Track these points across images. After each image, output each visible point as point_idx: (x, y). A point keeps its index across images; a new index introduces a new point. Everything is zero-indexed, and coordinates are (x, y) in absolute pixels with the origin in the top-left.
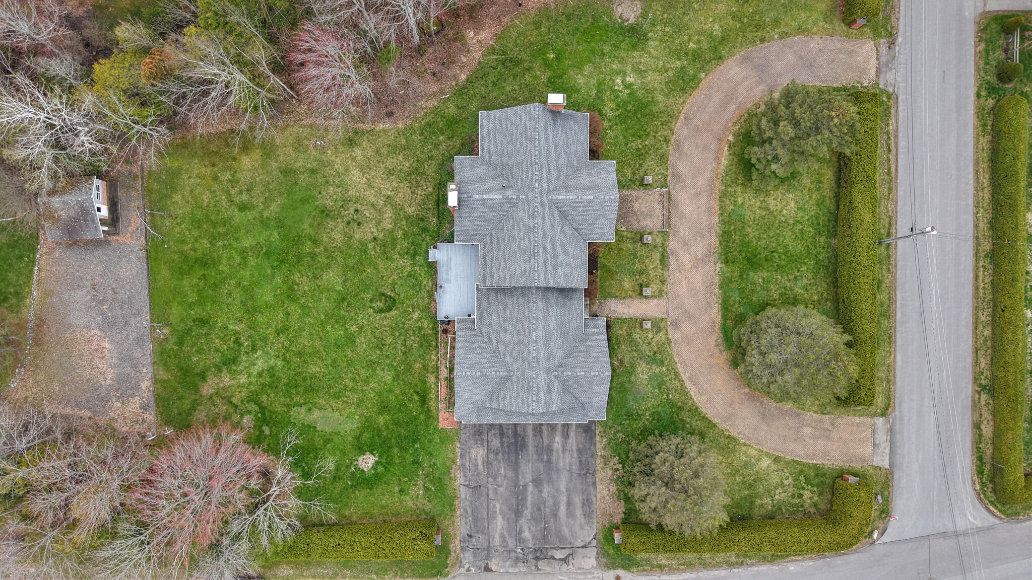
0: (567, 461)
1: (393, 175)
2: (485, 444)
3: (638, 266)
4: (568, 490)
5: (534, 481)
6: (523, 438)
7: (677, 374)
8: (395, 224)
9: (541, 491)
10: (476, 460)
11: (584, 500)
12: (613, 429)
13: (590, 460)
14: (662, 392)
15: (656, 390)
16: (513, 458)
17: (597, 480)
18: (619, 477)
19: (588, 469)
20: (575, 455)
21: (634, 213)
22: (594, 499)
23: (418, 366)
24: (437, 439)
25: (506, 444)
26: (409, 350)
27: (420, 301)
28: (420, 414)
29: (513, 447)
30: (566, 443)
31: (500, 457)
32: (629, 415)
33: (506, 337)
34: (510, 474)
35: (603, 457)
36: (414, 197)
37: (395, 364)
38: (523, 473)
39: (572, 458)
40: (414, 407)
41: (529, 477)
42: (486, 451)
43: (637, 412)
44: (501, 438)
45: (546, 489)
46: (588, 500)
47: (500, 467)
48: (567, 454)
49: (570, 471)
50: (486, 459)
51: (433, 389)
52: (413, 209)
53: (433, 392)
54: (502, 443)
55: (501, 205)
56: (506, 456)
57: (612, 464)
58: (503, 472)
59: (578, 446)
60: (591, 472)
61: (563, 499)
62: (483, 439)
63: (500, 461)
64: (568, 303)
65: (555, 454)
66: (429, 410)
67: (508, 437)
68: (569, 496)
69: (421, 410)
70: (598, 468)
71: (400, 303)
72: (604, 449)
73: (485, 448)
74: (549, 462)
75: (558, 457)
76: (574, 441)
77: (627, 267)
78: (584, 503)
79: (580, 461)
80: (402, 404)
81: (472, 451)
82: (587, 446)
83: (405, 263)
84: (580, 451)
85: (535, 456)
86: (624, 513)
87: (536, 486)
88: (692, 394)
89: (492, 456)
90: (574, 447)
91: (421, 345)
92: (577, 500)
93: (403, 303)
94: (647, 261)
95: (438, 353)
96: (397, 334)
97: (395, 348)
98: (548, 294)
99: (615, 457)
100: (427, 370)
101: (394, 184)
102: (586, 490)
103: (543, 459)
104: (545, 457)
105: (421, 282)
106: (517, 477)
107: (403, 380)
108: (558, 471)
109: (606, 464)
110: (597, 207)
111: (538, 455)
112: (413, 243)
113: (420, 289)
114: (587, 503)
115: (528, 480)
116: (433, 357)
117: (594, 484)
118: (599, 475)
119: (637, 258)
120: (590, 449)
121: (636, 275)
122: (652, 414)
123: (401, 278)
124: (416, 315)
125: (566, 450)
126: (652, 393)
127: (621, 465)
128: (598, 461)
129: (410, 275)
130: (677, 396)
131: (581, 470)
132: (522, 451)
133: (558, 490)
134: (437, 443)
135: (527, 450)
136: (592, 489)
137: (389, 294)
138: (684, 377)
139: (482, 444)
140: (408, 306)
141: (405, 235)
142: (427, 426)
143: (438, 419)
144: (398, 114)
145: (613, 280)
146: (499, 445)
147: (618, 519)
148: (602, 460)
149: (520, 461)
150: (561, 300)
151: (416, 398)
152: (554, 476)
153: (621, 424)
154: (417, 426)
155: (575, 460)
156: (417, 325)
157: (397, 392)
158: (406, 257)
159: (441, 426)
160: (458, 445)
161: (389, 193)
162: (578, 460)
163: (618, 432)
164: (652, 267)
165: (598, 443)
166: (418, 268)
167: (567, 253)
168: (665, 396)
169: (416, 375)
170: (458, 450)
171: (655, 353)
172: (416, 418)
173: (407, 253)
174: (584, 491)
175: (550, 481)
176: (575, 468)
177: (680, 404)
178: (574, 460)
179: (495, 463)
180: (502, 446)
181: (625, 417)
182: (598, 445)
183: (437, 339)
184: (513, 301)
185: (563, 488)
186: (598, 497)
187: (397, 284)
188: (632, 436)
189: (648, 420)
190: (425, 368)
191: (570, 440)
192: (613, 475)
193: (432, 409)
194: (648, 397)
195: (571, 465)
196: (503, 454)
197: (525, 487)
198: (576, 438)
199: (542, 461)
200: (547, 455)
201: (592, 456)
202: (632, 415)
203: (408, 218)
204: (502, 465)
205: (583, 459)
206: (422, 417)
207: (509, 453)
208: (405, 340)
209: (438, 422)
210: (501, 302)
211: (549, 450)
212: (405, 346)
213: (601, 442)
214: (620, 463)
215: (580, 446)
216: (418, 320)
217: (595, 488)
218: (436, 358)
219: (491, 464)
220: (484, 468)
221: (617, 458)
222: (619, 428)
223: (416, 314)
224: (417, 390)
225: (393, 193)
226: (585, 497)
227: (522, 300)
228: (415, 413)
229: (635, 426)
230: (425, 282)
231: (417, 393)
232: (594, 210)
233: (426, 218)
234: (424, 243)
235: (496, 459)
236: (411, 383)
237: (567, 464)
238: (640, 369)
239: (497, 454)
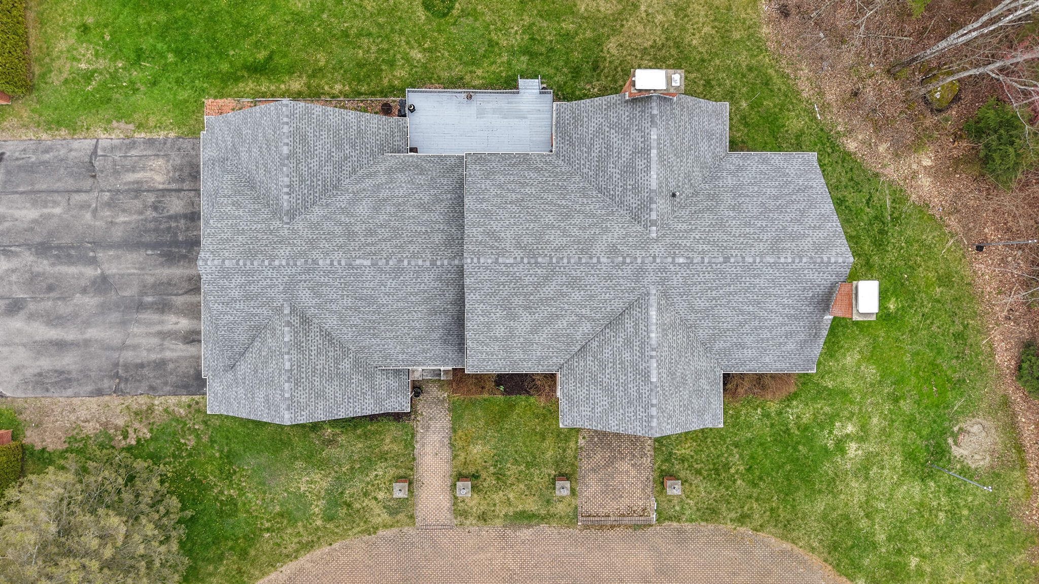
0: (143, 341)
1: (676, 15)
2: (174, 186)
3: (512, 470)
4: (87, 343)
5: (104, 278)
6: (184, 257)
7: (309, 546)
8: (586, 19)
9: (84, 291)
10: (143, 169)
11: (69, 372)
12: (202, 427)
13: (144, 385)
14: (274, 518)
15: (278, 508)
16: (147, 238)
17: (107, 398)
18: (111, 439)
19: (127, 380)
20: (154, 356)
21: (611, 462)
22: (70, 392)
23: (322, 59)
24: (183, 95)
25: (173, 224)
26: (350, 43)
27: (444, 63)
28: (231, 63)
29: (168, 238)
30: (176, 339)
31: (150, 214)
32: (230, 457)
33: (363, 209)
34: (117, 234)
35: (151, 409)
36: (636, 53)
37: (325, 16)
38: (118, 257)
39: (149, 350)
40: (244, 52)
41: (112, 269)
42: (161, 187)
43: (235, 472)
44: (185, 216)
45: (90, 301)
46: (69, 380)
47: (131, 214)
48: (155, 341)
49: (124, 347)
50: (145, 187)
51: (278, 88)
52: (614, 51)
53: (273, 88)
54: (175, 217)
56: (152, 225)
57: (137, 425)
58: (122, 218)
59: (171, 360)
60: (122, 385)
61: (70, 334)
62: (183, 181)
63: (141, 213)
64: (435, 335)
65: (156, 317)
66: (237, 80)
67: (187, 229)
68: (74, 344)
69: (239, 63)
70: (129, 400)
71: (439, 25)
72: (166, 410)
73: (166, 186)
74: (141, 307)
75: (150, 324)
76: (181, 354)
77: (511, 449)
78: (61, 373)
79: (142, 366)
80: (249, 30)
81: (161, 162)
82: (172, 379)
83: (516, 38)
84: (160, 365)
85: (150, 280)
86: (43, 450)
87: (94, 283)
88: (273, 576)
89: (151, 198)
90: (168, 354)
91: (360, 65)
92: (68, 361)
93: (439, 31)
94: (522, 486)
95: (346, 96)
96: (381, 20)
97: (356, 16)
98: (450, 295)
99: (151, 430)
100: (313, 75)
101: (660, 17)
102: (87, 376)
103: (146, 294)
104: (150, 299)
105: (479, 66)
106: (111, 246)
107: (294, 31)
108: (124, 323)
109: (136, 414)
110: (633, 391)
111: (154, 286)
112: (551, 50)
113: (466, 64)
114: (63, 379)
115: (105, 266)
116: (338, 87)
117: (99, 393)
118: (115, 402)
119: (527, 467)
120: (166, 384)
121: (495, 466)
122: (232, 501)
123: (487, 27)
124: (416, 55)
125: (164, 339)
126: (272, 500)
127: (134, 442)
128: (143, 400)
129: (492, 44)
130: (267, 548)
131: (126, 367)
132: (161, 255)
133: (87, 324)
134: (175, 95)
135: (162, 265)
136: (90, 388)
137: (457, 5)
138: (304, 560)
139: (174, 180)
140: (434, 40)
141: (567, 37)
142: (207, 76)
143: (222, 97)
144: (786, 26)
145: (486, 423)
146: (172, 212)
147: (31, 438)
148: (144, 408)
149: (142, 252)
150: (440, 320)
151: (262, 55)
152: (115, 316)
153: (212, 441)
154: (208, 57)
155: (144, 356)
156: (399, 56)
157: (273, 20)
158: (526, 37)
159: (208, 102)
160: (172, 135)
161: (643, 8)
162: (145, 360)
163: (198, 437)
164: (511, 496)
165: (177, 398)
166: (505, 59)
167: (536, 329)
168: (268, 525)
169: (303, 55)
170: (162, 134)
171: (349, 505)
172: (222, 55)
173: (533, 39)
174: (85, 373)
175: (104, 309)
176: (129, 356)
177: (253, 552)
178: (145, 353)
179: (137, 203)
180: (170, 217)
181: (226, 449)
182: (172, 400)
183: (373, 94)
184: (436, 222)
185: (92, 333)
186: (76, 401)
187: (476, 20)
188: (191, 464)
189: (221, 492)
190: (317, 72)
191: (181, 346)
192: (116, 428)
193: (241, 85)
194: (265, 493)
195: (135, 347)
196: (155, 220)
197: (94, 262)
198: (185, 358)
199: (143, 293)
200: (153, 303)
201: (152, 388)
202: (230, 463)
203: (598, 41)
204: (135, 217)
205: (145, 371)
206: (225, 67)
207: (156, 230)
208: (369, 34)
209: (215, 97)
210: (437, 200)
211: (163, 307)
212: (359, 35)
213: (179, 405)
214: (138, 441)
215: (171, 366)
216: (408, 60)
217: (91, 395)
218: (336, 92)
219: (136, 197)
220: (129, 183)
221: (148, 436)
222: (205, 439)
223: (419, 56)
224: (276, 58)
225: (644, 15)
226: (74, 375)
227: (438, 238)
228: (232, 53)
229: (209, 468)
230: (479, 72)
231: (270, 58)
232: (625, 385)
233: (599, 75)
234: (552, 71)
235: (145, 207)
236: (288, 45)
237: (136, 341)
238: (317, 477)
239: (155, 208)
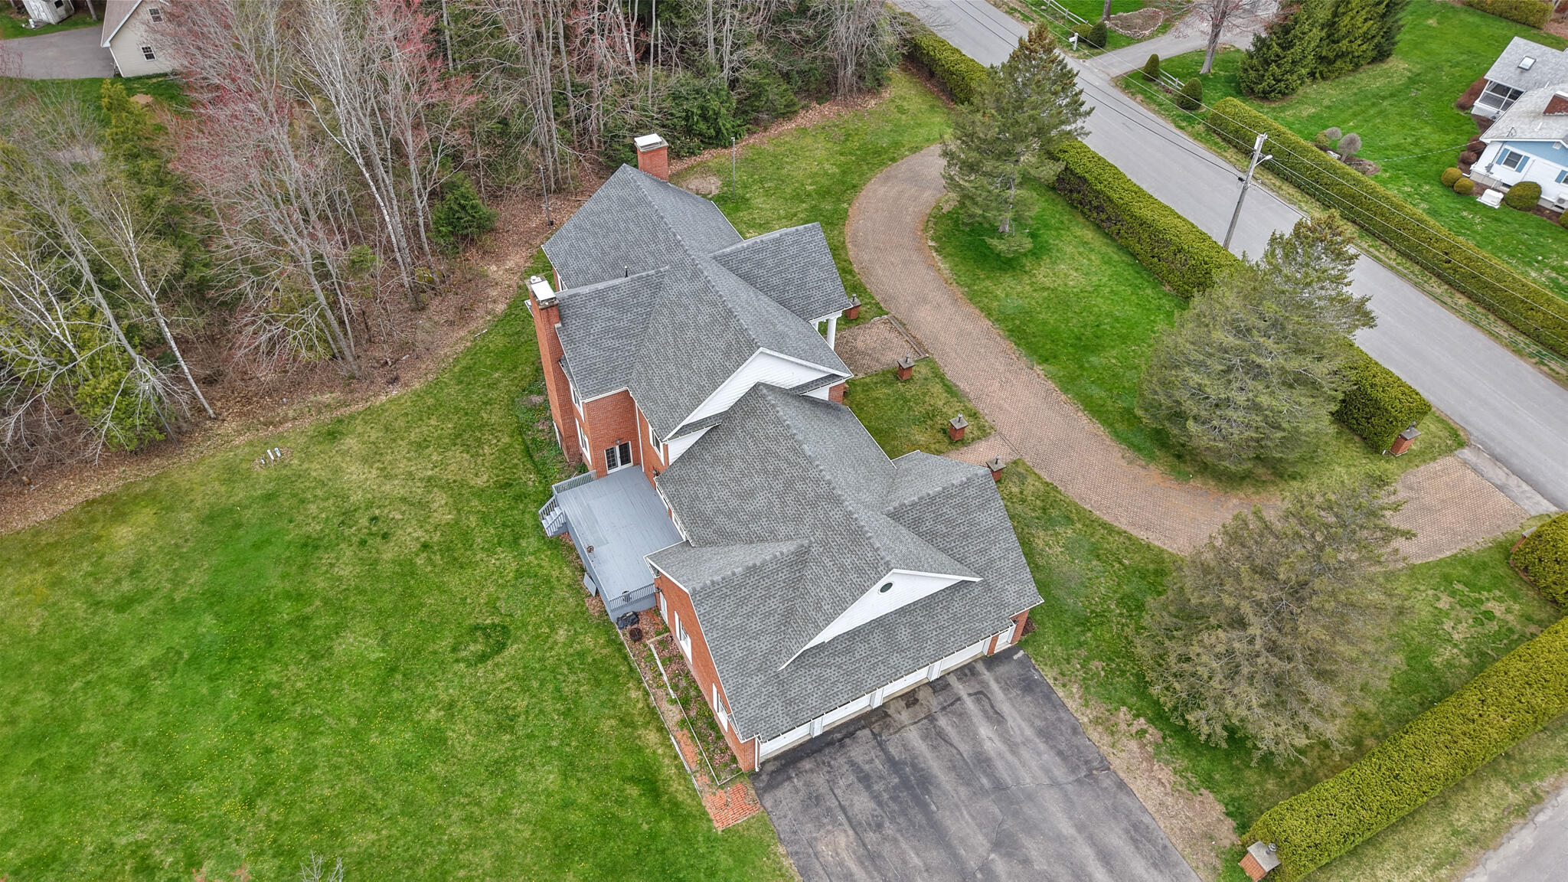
0: (1034, 765)
1: (428, 447)
2: (841, 818)
3: (919, 410)
4: (1081, 827)
5: (996, 845)
6: (914, 766)
7: (1110, 529)
8: (459, 511)
9: (1026, 862)
10: (841, 864)
11: (1127, 832)
12: (1074, 661)
13: (1077, 740)
14: (1105, 562)
15: (1094, 563)
16: (920, 818)
17: (1122, 775)
18: (1158, 746)
19: (1086, 762)
20: (1042, 746)
21: (863, 353)
22: (1146, 819)
23: (607, 725)
24: (725, 861)
25: (886, 796)
26: (575, 703)
27: (559, 608)
28: (657, 821)
29: (904, 795)
30: (1007, 732)
31: (889, 829)
32: (1084, 623)
34: (935, 856)
35: (1096, 721)
36: (479, 461)
37: (554, 744)
38: (962, 841)
39: (1039, 754)
40: (637, 812)
41: (980, 842)
42: (851, 832)
43: (1092, 612)
44: (868, 787)
45: (1032, 848)
46: (1135, 827)
47: (903, 853)
48: (1025, 753)
49: (1055, 784)
50: (861, 851)
51: (664, 755)
52: (485, 477)
53: (667, 761)
54: (876, 798)
55: (635, 294)
56: (901, 820)
57: (1123, 726)
58: (916, 861)
59: (1032, 725)
60: (1096, 764)
61: (1085, 852)
62: (829, 810)
63: (895, 840)
65: (999, 764)
66: (676, 805)
67: (881, 777)
68: (1092, 840)
69: (655, 813)
70: (1105, 749)
71: (517, 628)
72: (1086, 706)
73: (847, 826)
74: (999, 787)
75: (1010, 767)
76: (1019, 720)
77: (903, 416)
78: (1134, 841)
79: (1060, 753)
80: (607, 820)
81: (821, 847)
82: (1051, 715)
83: (505, 557)
84: (1044, 734)
85: (963, 791)
86: (1228, 814)
87: (1009, 855)
88: (1157, 543)
89: (871, 837)
90: (1029, 732)
91: (598, 683)
92: (1116, 839)
93: (525, 625)
94: (927, 399)
95: (640, 682)
96: (535, 684)
97: (541, 711)
99: (1117, 709)
100: (632, 725)
101: (434, 458)
102: (1115, 808)
103: (982, 787)
104: (984, 781)
105: (549, 576)
106: (955, 857)
107: (588, 769)
108: (1030, 797)
109: (1112, 734)
111: (968, 784)
112: (505, 526)
113: (552, 588)
114: (1139, 834)
115: (982, 851)
116: (634, 694)
117: (1121, 785)
118: (1117, 763)
119: (910, 401)
120: (1060, 720)
121: (925, 422)
122: (1121, 602)
123: (503, 586)
124: (561, 635)
125: (1016, 744)
126: (1091, 570)
127: (1142, 720)
128: (1095, 736)
129: (519, 574)
130: (1137, 557)
131: (1074, 770)
132: (929, 792)
133: (1059, 838)
134: (730, 870)
135: (938, 786)
136: (1125, 799)
137: (488, 621)
138: (1123, 524)
139: (834, 821)
140: (537, 626)
141: (484, 519)
142: (688, 841)
143: (705, 813)
144: (405, 376)
145: (893, 439)
146: (873, 805)
147: (1227, 834)
148: (1100, 728)
149: (939, 816)
151: (633, 791)
152: (1029, 810)
153: (1081, 645)
154: (663, 851)
155: (1049, 757)
156: (571, 651)
157: (583, 798)
158: (499, 550)
159: (719, 827)
160: (781, 850)
161: (430, 473)
162: (1052, 753)
163: (1087, 660)
164: (941, 403)
165: (1065, 701)
166: (531, 558)
168: (1117, 565)
169: (612, 746)
170: (786, 862)
171: (1044, 510)
172: (653, 836)
173: (499, 544)
174: (1114, 812)
175: (1031, 828)
176: (1060, 772)
177: (1151, 567)
178: (1045, 757)
179: (886, 849)
180: (880, 804)
181: (1077, 629)
182: (1071, 705)
183: (626, 658)
184: (738, 439)
185: (1067, 828)
186: (1152, 810)
187: (498, 598)
188: (1117, 654)
189: (1121, 615)
190: (626, 721)
191: (1010, 722)
192: (1143, 746)
193: (680, 798)
194: (1090, 579)
195: (1047, 771)
196: (893, 820)
197: (986, 868)
198: (1020, 712)
199: (984, 792)
200: (987, 776)
201: (1075, 731)
202: (1087, 620)
203: (479, 493)
204: (904, 845)
205: (1063, 747)
206: (667, 825)
207: (904, 812)
208: (558, 690)
209: (710, 820)
211: (983, 761)
212: (562, 698)
213: (1071, 695)
214: (1137, 716)
215: (1038, 723)
216: (571, 641)
217: (1130, 793)
218: (640, 694)
219: (880, 856)
220: (868, 873)
221: (1124, 709)
222: (1083, 652)
223: (561, 632)
224: (629, 774)
225: (437, 470)
226: (1125, 824)
228: (645, 827)
229: (1108, 636)
230: (555, 574)
231: (633, 780)
233: (515, 480)
234: (527, 516)
235: (885, 838)
236: (607, 767)
237: (1039, 773)
238: (1041, 543)
239: (879, 826)
